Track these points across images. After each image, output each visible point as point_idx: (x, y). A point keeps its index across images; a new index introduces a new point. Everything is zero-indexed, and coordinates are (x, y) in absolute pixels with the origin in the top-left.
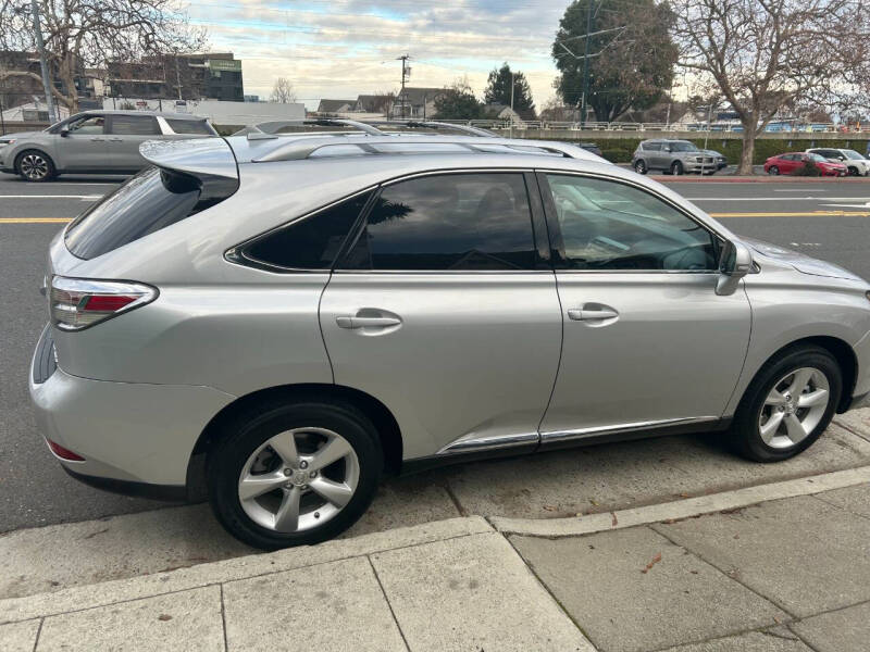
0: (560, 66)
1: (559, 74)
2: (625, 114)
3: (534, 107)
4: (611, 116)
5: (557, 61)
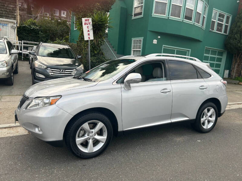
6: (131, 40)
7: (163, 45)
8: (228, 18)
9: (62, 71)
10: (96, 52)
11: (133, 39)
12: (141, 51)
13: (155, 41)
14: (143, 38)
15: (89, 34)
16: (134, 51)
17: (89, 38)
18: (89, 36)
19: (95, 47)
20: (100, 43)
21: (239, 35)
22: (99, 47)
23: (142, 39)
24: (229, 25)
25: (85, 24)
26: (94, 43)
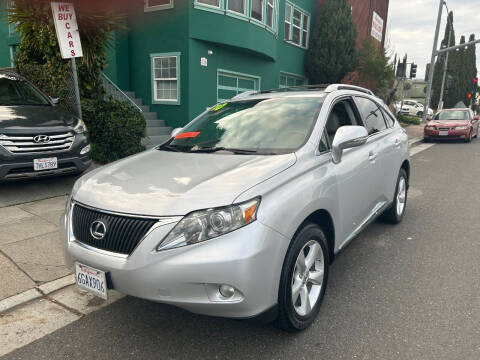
6: (149, 58)
7: (219, 70)
8: (305, 18)
9: (42, 141)
10: (89, 88)
11: (154, 57)
12: (178, 83)
13: (204, 61)
14: (179, 53)
15: (71, 44)
16: (158, 82)
17: (72, 52)
18: (72, 48)
19: (87, 75)
20: (99, 64)
21: (326, 50)
22: (97, 75)
23: (177, 55)
24: (308, 31)
25: (60, 18)
26: (85, 66)
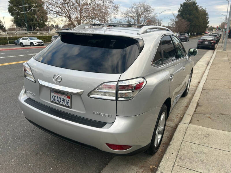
0: (12, 15)
1: (12, 17)
2: (36, 29)
3: (5, 28)
4: (32, 30)
5: (10, 14)
